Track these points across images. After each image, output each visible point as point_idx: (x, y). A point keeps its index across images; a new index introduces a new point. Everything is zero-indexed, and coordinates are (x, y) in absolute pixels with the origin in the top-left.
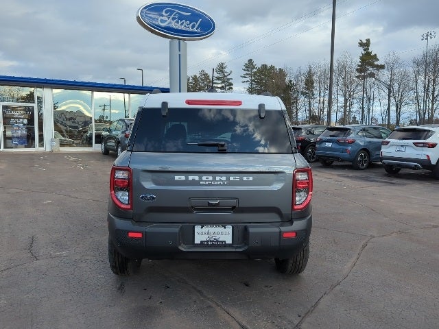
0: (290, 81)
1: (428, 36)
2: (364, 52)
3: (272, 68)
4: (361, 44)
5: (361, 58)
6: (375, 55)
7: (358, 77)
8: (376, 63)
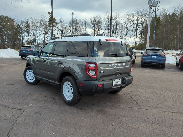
0: (19, 25)
1: (73, 14)
2: (50, 16)
3: (7, 17)
4: (49, 13)
5: (49, 19)
6: (55, 18)
7: (49, 26)
8: (55, 21)
